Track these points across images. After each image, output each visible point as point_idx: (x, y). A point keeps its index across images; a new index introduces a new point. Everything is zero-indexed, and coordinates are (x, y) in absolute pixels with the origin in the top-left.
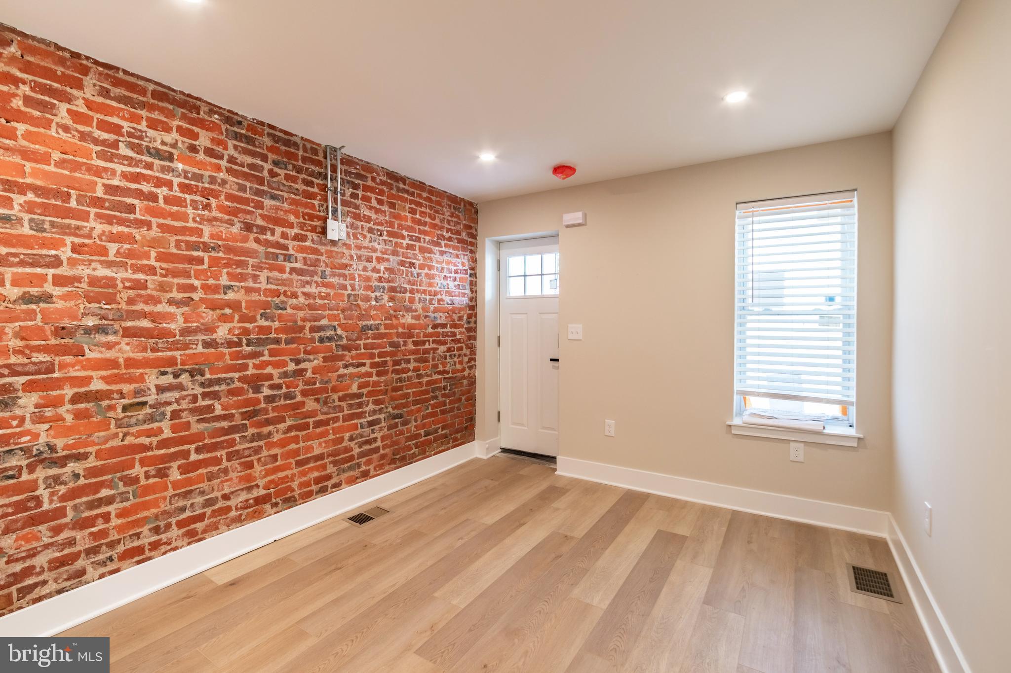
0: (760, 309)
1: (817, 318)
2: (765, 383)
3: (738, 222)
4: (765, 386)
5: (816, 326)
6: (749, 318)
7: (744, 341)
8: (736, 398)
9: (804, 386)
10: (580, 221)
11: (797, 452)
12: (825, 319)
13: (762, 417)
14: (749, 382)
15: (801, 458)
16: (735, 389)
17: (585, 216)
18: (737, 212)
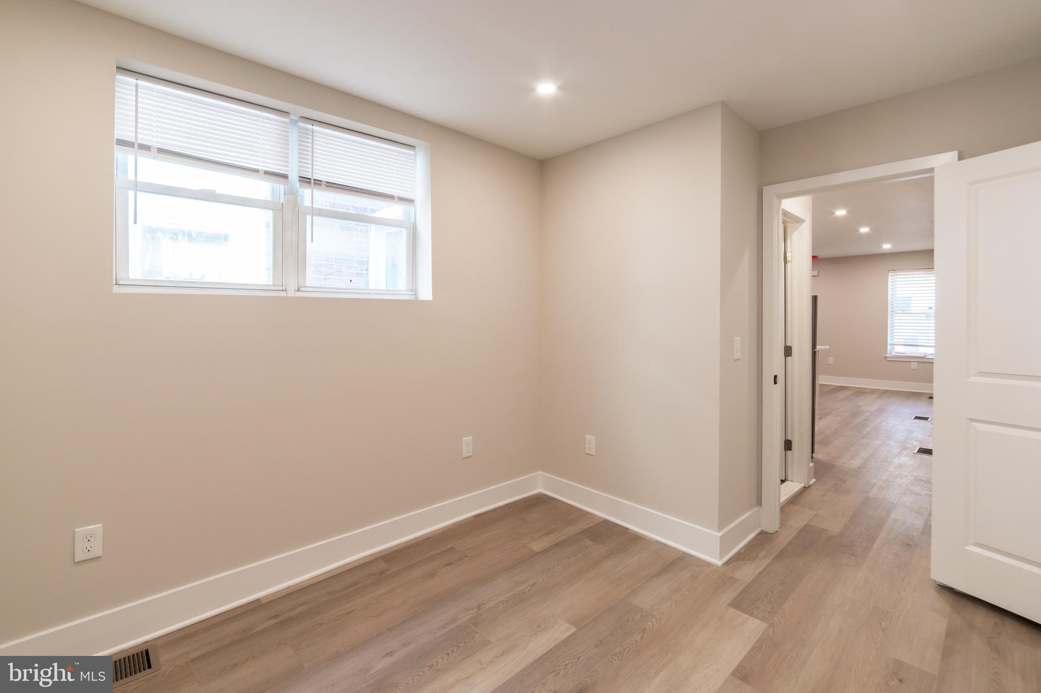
0: (900, 312)
1: (924, 315)
2: (903, 340)
3: (889, 277)
4: (902, 341)
5: (924, 318)
6: (895, 315)
7: (893, 324)
8: (889, 347)
9: (919, 341)
10: (817, 275)
11: (914, 366)
12: (928, 315)
13: (899, 353)
14: (895, 340)
15: (916, 368)
16: (889, 343)
17: (818, 272)
18: (890, 274)
